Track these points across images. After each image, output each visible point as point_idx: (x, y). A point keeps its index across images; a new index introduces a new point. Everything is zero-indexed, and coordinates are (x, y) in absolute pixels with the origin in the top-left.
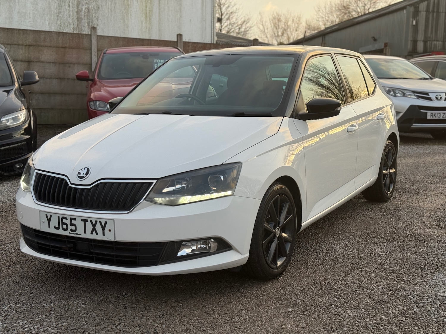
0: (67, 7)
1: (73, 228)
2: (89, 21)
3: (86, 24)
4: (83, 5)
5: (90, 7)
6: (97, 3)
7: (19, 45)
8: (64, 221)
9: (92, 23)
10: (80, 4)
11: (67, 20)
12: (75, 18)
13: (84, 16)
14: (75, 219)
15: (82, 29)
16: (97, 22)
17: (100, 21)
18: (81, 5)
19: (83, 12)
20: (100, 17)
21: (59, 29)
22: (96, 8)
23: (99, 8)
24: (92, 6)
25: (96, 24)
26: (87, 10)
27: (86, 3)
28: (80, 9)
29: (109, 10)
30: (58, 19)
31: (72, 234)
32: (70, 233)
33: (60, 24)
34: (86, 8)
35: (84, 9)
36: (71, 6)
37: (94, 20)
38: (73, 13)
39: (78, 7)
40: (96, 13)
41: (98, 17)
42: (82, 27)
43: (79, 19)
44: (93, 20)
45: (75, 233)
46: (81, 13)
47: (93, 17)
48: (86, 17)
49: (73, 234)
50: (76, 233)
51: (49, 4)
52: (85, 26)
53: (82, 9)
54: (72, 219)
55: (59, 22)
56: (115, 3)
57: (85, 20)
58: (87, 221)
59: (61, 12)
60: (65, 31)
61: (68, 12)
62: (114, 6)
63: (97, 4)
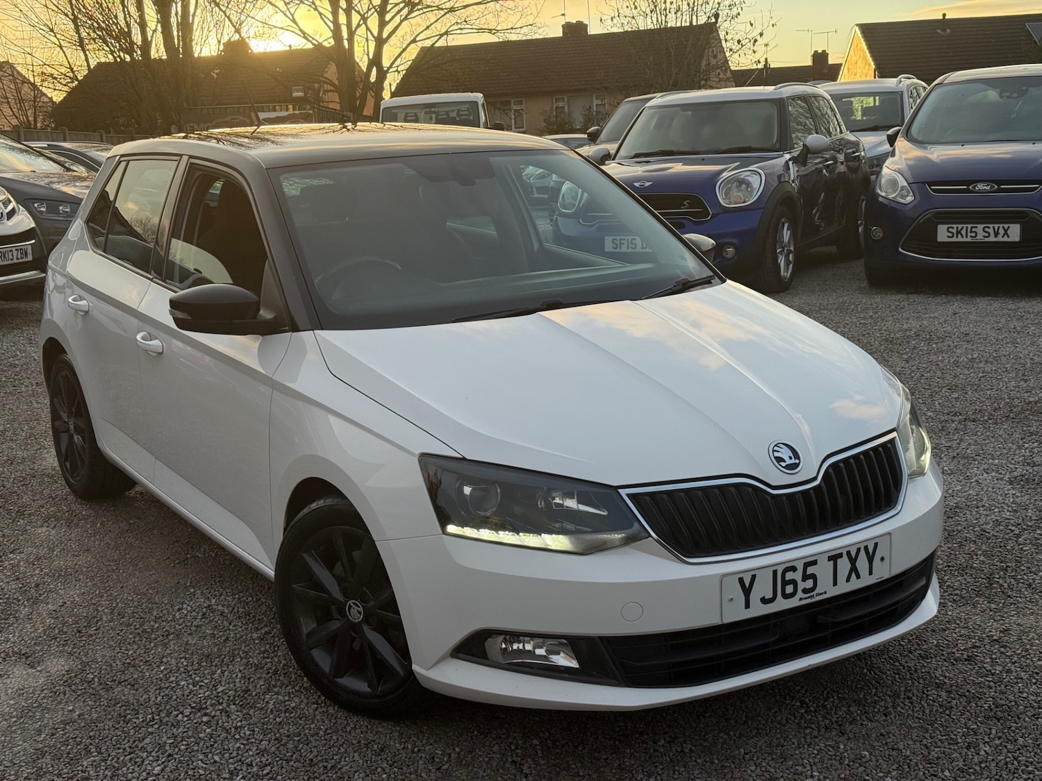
1: (809, 584)
8: (789, 576)
14: (814, 563)
31: (805, 598)
32: (801, 599)
45: (812, 594)
49: (809, 597)
50: (815, 593)
54: (807, 565)
58: (840, 555)
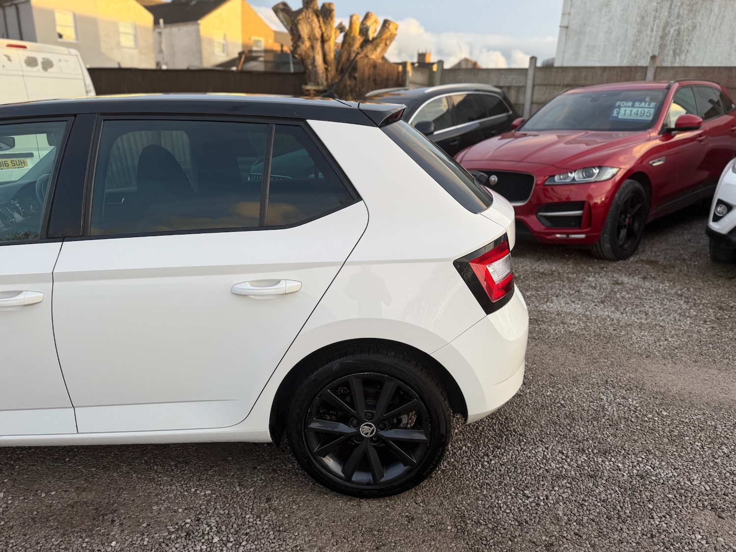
0: (649, 32)
2: (676, 47)
3: (671, 52)
4: (672, 26)
5: (683, 27)
6: (695, 21)
7: (555, 85)
9: (680, 49)
10: (668, 25)
11: (645, 49)
12: (657, 45)
13: (671, 41)
15: (663, 59)
16: (688, 47)
17: (692, 45)
18: (669, 27)
19: (670, 35)
20: (695, 41)
21: (632, 62)
22: (690, 28)
23: (695, 27)
24: (686, 26)
25: (686, 51)
26: (677, 32)
27: (678, 23)
28: (667, 32)
29: (712, 28)
30: (633, 50)
33: (636, 55)
34: (675, 30)
35: (671, 32)
36: (655, 30)
37: (684, 45)
38: (655, 39)
39: (664, 30)
40: (688, 35)
41: (691, 40)
42: (664, 56)
43: (662, 46)
44: (682, 46)
46: (667, 37)
47: (683, 41)
48: (673, 43)
51: (626, 31)
52: (669, 54)
53: (670, 32)
55: (634, 53)
56: (724, 17)
57: (670, 46)
59: (639, 40)
60: (639, 64)
61: (649, 38)
62: (720, 22)
63: (693, 22)
